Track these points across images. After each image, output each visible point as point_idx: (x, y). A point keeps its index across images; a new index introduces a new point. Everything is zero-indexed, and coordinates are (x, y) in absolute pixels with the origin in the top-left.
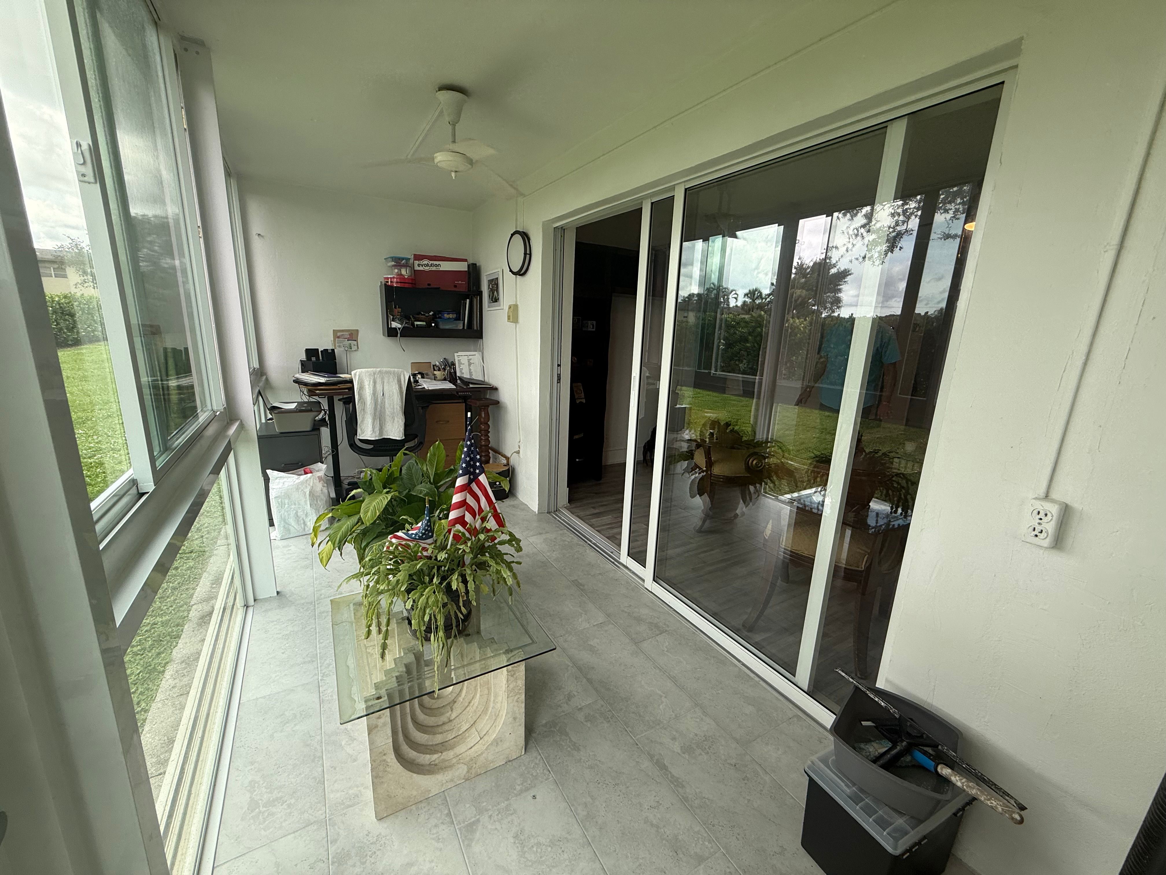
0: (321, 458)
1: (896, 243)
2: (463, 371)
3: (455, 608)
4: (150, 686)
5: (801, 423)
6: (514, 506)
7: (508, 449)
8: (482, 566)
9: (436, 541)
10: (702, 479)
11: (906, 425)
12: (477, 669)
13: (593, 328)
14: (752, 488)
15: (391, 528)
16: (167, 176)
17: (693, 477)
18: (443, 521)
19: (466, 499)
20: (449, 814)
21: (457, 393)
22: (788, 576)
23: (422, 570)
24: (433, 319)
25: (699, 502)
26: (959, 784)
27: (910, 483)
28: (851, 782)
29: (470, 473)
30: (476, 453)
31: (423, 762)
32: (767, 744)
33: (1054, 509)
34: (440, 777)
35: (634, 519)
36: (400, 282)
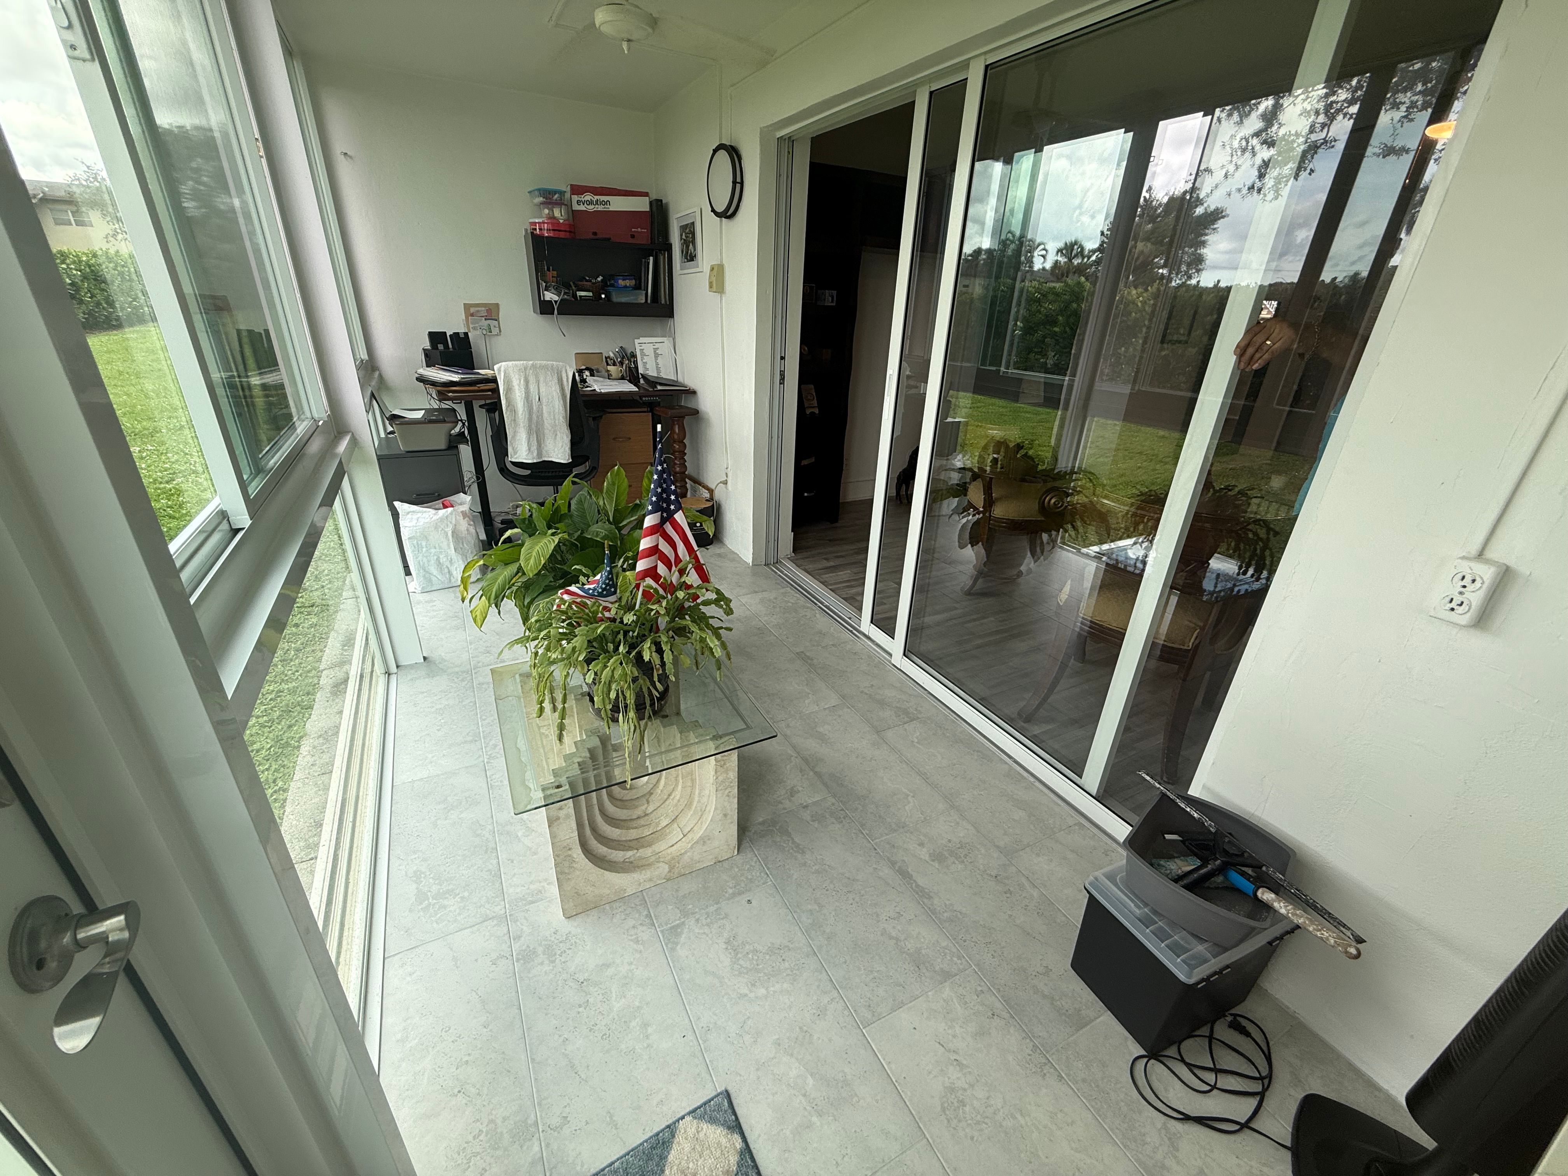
0: (463, 487)
1: (1304, 163)
2: (648, 366)
3: (649, 684)
4: (285, 763)
5: (1121, 447)
6: (719, 555)
7: (712, 478)
8: (681, 632)
9: (620, 599)
10: (976, 523)
11: (1276, 450)
12: (677, 757)
13: (832, 301)
14: (1045, 537)
15: (561, 581)
16: (200, 56)
17: (965, 520)
18: (628, 573)
19: (657, 545)
20: (649, 916)
21: (641, 398)
22: (1084, 654)
23: (604, 635)
24: (603, 288)
25: (970, 555)
26: (1283, 911)
27: (1272, 533)
28: (1142, 901)
29: (662, 510)
30: (669, 483)
31: (616, 859)
32: (1038, 855)
33: (1487, 573)
34: (636, 876)
35: (881, 575)
36: (554, 230)
